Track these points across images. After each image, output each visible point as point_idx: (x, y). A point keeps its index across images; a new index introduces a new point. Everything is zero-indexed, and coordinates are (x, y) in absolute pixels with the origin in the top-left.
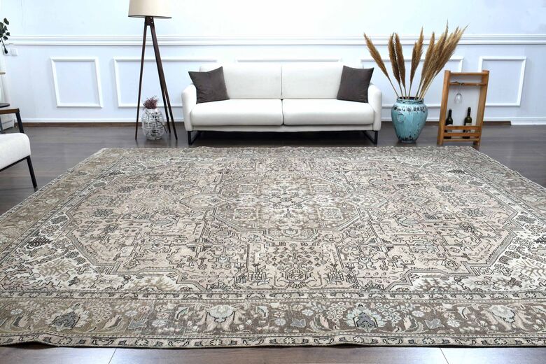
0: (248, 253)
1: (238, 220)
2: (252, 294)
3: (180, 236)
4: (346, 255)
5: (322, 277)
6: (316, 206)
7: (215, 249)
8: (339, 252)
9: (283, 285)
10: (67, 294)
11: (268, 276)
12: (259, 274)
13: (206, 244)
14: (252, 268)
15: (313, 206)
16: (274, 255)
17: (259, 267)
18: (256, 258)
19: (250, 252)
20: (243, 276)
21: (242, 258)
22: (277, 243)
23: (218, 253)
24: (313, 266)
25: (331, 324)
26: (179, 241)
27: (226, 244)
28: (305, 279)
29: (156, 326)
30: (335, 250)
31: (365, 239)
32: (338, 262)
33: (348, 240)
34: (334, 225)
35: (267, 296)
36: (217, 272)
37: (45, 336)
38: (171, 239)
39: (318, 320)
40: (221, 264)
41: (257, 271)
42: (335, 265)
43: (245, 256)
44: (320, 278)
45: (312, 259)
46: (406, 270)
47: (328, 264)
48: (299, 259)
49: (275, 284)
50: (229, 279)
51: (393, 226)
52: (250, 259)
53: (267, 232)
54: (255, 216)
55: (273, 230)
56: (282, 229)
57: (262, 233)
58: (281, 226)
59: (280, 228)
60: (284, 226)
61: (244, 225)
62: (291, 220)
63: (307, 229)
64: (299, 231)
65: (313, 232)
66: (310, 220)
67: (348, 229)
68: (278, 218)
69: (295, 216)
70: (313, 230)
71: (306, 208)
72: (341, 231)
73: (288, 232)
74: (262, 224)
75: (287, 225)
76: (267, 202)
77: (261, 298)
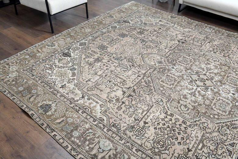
0: (148, 112)
1: (161, 83)
2: (128, 142)
3: (124, 81)
4: (204, 146)
5: (175, 155)
6: (217, 94)
7: (134, 99)
8: (202, 141)
9: (148, 146)
10: (56, 92)
11: (146, 135)
12: (141, 132)
13: (133, 94)
14: (142, 124)
15: (215, 93)
16: (161, 121)
17: (147, 125)
18: (149, 118)
19: (150, 112)
20: (133, 127)
21: (142, 113)
22: (169, 113)
23: (133, 103)
24: (176, 143)
26: (121, 84)
27: (142, 98)
28: (163, 150)
29: (73, 135)
30: (199, 139)
31: (228, 140)
32: (193, 150)
33: (215, 134)
34: (216, 117)
35: (134, 150)
36: (123, 115)
37: (33, 112)
38: (119, 80)
40: (130, 111)
41: (144, 127)
42: (189, 150)
43: (145, 113)
44: (173, 154)
45: (179, 137)
47: (186, 147)
48: (172, 132)
49: (144, 143)
50: (125, 125)
52: (146, 117)
53: (170, 101)
54: (173, 84)
55: (175, 101)
56: (180, 103)
57: (167, 100)
58: (182, 100)
59: (180, 101)
60: (184, 101)
61: (162, 89)
62: (192, 99)
63: (196, 110)
64: (190, 109)
65: (198, 115)
66: (204, 104)
67: (224, 125)
68: (186, 93)
69: (197, 96)
70: (198, 114)
71: (209, 93)
72: (217, 123)
73: (182, 107)
74: (172, 93)
75: (186, 102)
76: (189, 76)
77: (130, 148)
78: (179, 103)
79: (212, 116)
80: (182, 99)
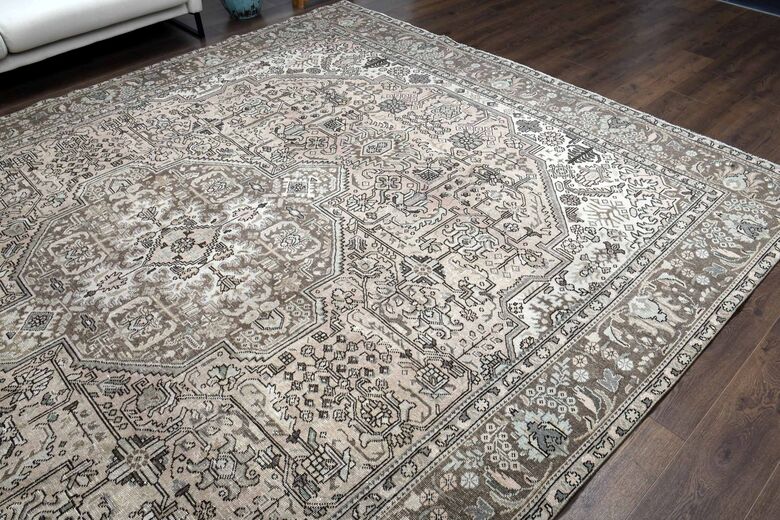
0: (252, 418)
1: (142, 347)
2: (355, 507)
3: (69, 465)
4: (400, 321)
5: (416, 392)
6: (251, 235)
7: (179, 451)
8: (386, 321)
9: (380, 449)
11: (340, 447)
12: (325, 460)
13: (153, 449)
14: (295, 450)
15: (245, 237)
16: (299, 394)
17: (304, 436)
18: (277, 421)
19: (254, 415)
20: (301, 481)
21: (254, 438)
22: (279, 364)
23: (196, 455)
24: (381, 377)
25: (517, 476)
26: (82, 480)
27: (187, 424)
28: (399, 414)
30: (378, 323)
31: (393, 270)
32: (407, 346)
33: (371, 286)
34: (321, 265)
35: (387, 494)
36: (244, 501)
38: (54, 485)
39: (495, 483)
40: (231, 477)
41: (307, 446)
42: (408, 354)
43: (254, 429)
44: (414, 395)
45: (363, 363)
46: (496, 301)
47: (397, 359)
48: (345, 375)
49: (368, 459)
50: (284, 503)
51: (402, 222)
52: (271, 430)
53: (231, 345)
54: (166, 317)
55: (235, 335)
56: (248, 322)
57: (225, 353)
58: (241, 317)
59: (242, 321)
60: (244, 313)
61: (171, 354)
62: (243, 292)
63: (288, 297)
64: (281, 309)
65: (306, 299)
66: (272, 273)
67: (349, 261)
68: (216, 299)
69: (238, 277)
70: (302, 296)
71: (237, 248)
72: (342, 272)
73: (265, 323)
74: (200, 331)
75: (249, 309)
76: (152, 268)
77: (378, 504)
78: (246, 327)
79: (317, 273)
80: (237, 314)
